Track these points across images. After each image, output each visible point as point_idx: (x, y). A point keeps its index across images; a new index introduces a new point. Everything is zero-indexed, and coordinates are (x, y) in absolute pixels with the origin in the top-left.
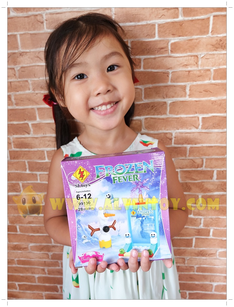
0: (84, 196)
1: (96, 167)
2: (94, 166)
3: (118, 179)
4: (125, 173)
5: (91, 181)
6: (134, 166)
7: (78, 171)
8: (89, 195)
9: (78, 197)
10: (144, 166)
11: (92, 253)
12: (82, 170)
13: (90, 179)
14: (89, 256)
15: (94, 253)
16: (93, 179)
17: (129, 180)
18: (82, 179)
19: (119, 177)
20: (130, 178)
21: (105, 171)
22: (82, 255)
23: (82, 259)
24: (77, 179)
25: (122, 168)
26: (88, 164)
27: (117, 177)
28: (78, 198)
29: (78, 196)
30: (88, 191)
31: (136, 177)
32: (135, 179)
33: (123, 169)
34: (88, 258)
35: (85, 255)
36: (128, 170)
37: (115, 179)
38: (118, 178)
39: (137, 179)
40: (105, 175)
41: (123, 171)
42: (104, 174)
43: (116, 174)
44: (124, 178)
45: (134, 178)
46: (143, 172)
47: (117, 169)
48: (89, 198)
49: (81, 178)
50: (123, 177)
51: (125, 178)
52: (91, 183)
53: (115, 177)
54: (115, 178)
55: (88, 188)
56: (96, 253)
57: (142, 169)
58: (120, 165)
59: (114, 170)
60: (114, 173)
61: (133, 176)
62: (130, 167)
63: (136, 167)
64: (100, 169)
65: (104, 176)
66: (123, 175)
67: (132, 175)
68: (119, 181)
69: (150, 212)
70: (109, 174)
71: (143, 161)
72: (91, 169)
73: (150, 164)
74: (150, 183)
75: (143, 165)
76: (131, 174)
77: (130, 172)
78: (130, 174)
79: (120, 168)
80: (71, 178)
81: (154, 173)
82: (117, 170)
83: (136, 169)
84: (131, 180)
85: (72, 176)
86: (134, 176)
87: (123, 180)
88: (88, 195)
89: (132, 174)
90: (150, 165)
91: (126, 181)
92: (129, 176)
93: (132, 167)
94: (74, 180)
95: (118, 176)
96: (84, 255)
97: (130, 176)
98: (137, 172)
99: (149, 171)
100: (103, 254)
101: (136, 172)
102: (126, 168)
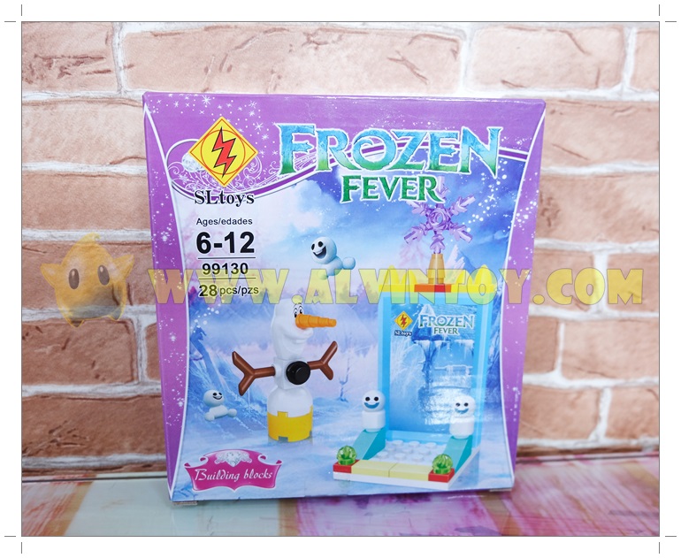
0: (226, 239)
1: (285, 129)
2: (277, 125)
3: (361, 188)
4: (391, 165)
5: (258, 181)
6: (429, 141)
7: (213, 139)
8: (247, 238)
9: (203, 242)
10: (466, 146)
11: (236, 456)
12: (227, 137)
13: (255, 175)
14: (225, 466)
15: (246, 457)
16: (268, 176)
17: (404, 193)
18: (226, 170)
19: (366, 180)
20: (405, 189)
21: (315, 150)
22: (202, 459)
23: (200, 476)
24: (204, 168)
25: (383, 143)
26: (252, 114)
27: (359, 177)
28: (204, 246)
29: (204, 238)
30: (244, 222)
31: (428, 184)
32: (426, 192)
33: (384, 150)
34: (222, 473)
35: (212, 459)
36: (403, 156)
37: (350, 184)
38: (362, 180)
39: (431, 193)
40: (317, 164)
41: (383, 156)
42: (310, 162)
43: (358, 166)
44: (386, 186)
45: (422, 190)
46: (459, 169)
47: (363, 147)
48: (244, 250)
49: (221, 169)
50: (383, 180)
51: (390, 186)
52: (256, 192)
53: (352, 177)
54: (352, 183)
55: (245, 210)
56: (253, 455)
57: (456, 158)
58: (375, 133)
59: (351, 151)
60: (350, 159)
61: (418, 181)
62: (413, 146)
63: (435, 150)
64: (298, 138)
65: (312, 170)
66: (383, 173)
67: (417, 177)
68: (366, 195)
69: (462, 324)
70: (332, 161)
71: (463, 128)
72: (265, 137)
73: (486, 142)
74: (477, 217)
75: (460, 143)
76: (413, 171)
77: (408, 163)
78: (410, 173)
79: (375, 145)
80: (183, 164)
81: (495, 177)
82: (364, 151)
83: (433, 152)
84: (408, 195)
85: (187, 157)
86: (422, 180)
87: (379, 191)
88: (243, 236)
89: (416, 173)
90: (488, 147)
91: (389, 196)
92: (405, 180)
93: (420, 147)
94: (193, 174)
95: (365, 173)
96: (207, 460)
97: (407, 179)
98: (437, 169)
99: (479, 168)
100: (279, 462)
101: (430, 168)
102: (398, 149)
